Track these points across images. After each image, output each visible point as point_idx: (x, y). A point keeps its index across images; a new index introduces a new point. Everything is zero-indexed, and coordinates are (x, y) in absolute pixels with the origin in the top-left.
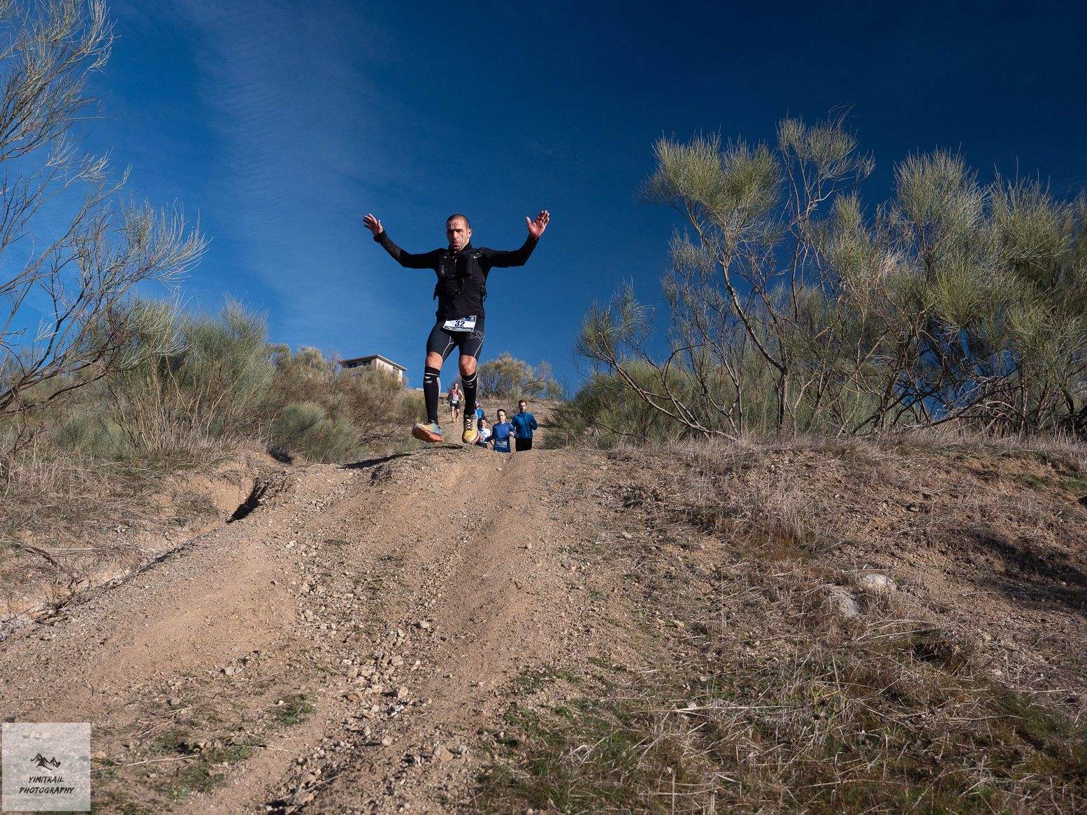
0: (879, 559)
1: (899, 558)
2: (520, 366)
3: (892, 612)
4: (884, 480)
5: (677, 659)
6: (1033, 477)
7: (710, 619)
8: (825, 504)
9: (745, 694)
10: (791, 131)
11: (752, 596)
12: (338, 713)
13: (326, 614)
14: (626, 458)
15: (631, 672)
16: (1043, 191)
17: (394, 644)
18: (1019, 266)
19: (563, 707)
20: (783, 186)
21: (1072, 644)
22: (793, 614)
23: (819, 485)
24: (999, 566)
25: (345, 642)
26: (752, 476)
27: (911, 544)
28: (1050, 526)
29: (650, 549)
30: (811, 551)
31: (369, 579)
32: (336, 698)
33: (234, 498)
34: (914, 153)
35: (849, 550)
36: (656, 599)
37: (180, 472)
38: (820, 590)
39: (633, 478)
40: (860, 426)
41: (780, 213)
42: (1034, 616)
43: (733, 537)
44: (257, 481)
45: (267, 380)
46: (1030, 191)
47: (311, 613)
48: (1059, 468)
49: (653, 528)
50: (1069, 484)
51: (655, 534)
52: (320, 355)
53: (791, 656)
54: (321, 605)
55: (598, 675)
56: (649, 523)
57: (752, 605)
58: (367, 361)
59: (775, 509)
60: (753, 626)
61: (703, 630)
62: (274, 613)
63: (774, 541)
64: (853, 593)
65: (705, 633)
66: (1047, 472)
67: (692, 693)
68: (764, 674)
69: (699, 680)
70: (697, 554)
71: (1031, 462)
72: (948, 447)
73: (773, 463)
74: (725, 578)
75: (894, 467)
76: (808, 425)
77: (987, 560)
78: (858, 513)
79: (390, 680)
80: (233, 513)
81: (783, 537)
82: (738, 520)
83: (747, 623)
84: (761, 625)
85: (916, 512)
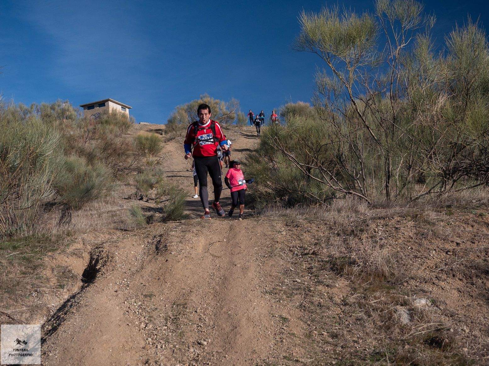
0: (426, 287)
1: (437, 285)
2: (216, 103)
3: (425, 320)
4: (436, 235)
7: (339, 329)
8: (403, 253)
10: (383, 4)
11: (361, 315)
14: (296, 226)
15: (302, 362)
22: (379, 323)
27: (444, 276)
29: (310, 289)
30: (392, 283)
31: (172, 318)
33: (81, 265)
35: (413, 282)
36: (314, 320)
37: (50, 254)
38: (392, 310)
40: (433, 188)
43: (353, 278)
44: (91, 254)
49: (312, 274)
53: (374, 347)
56: (310, 271)
57: (360, 320)
58: (102, 104)
60: (359, 332)
61: (336, 336)
63: (374, 279)
64: (408, 310)
70: (335, 290)
73: (377, 227)
74: (348, 304)
77: (483, 282)
78: (419, 258)
80: (82, 274)
81: (378, 276)
82: (356, 269)
83: (357, 330)
84: (363, 331)
85: (451, 255)
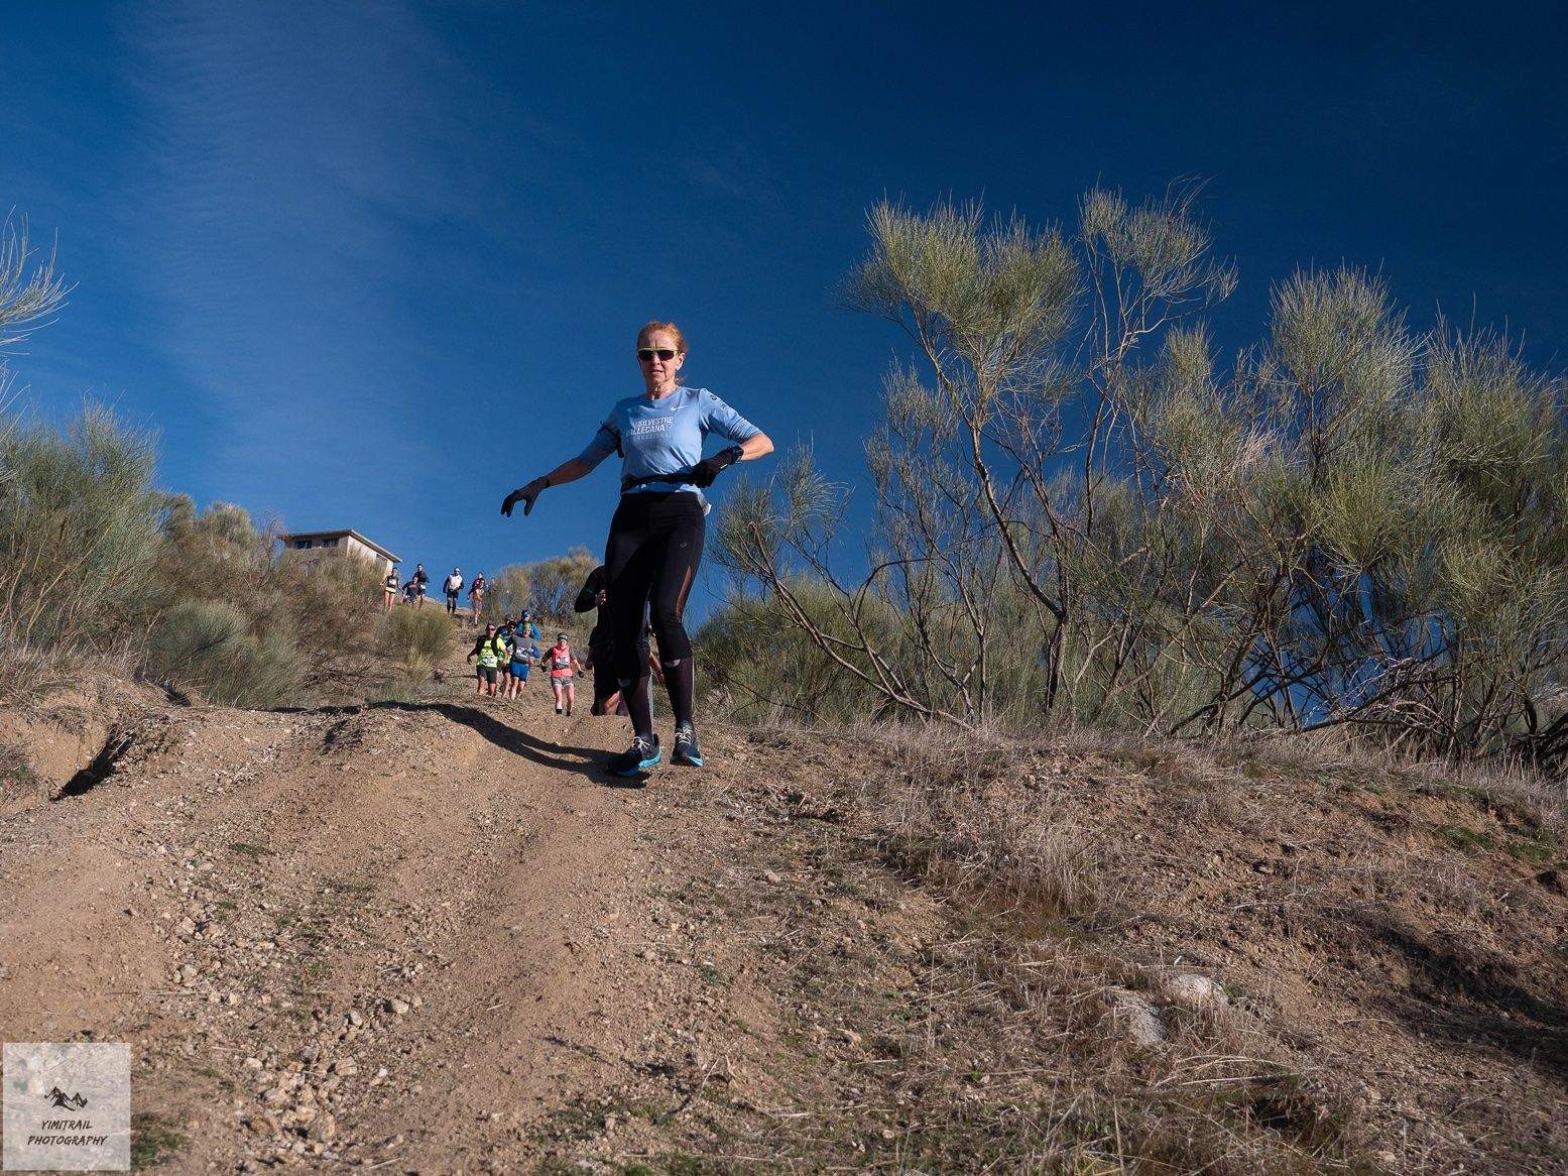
0: (1201, 950)
1: (1235, 951)
3: (1217, 1041)
4: (1219, 815)
5: (846, 1096)
6: (1466, 831)
7: (907, 1032)
8: (1118, 848)
9: (961, 1166)
10: (1101, 211)
11: (984, 998)
12: (231, 1151)
13: (221, 975)
14: (781, 743)
15: (762, 1114)
16: (1512, 352)
17: (342, 1038)
18: (1465, 475)
19: (638, 1167)
20: (1080, 303)
21: (1515, 1117)
22: (1051, 1033)
23: (1109, 816)
24: (1401, 976)
25: (253, 1027)
26: (996, 790)
27: (1256, 930)
28: (1488, 917)
29: (811, 903)
30: (1087, 927)
31: (306, 920)
32: (229, 1125)
33: (68, 756)
34: (1306, 267)
35: (1153, 930)
36: (816, 991)
38: (1098, 996)
39: (791, 778)
40: (1183, 723)
41: (1073, 348)
42: (1454, 1066)
43: (955, 893)
44: (113, 730)
45: (146, 552)
46: (1491, 352)
47: (194, 972)
48: (1507, 821)
49: (818, 867)
50: (1522, 848)
51: (821, 878)
52: (247, 520)
53: (1042, 1105)
54: (213, 959)
55: (705, 1115)
56: (813, 858)
57: (981, 1013)
58: (332, 539)
59: (1032, 851)
60: (981, 1049)
61: (894, 1051)
62: (127, 967)
63: (1025, 906)
64: (1154, 1004)
65: (897, 1055)
66: (1487, 825)
67: (867, 1158)
68: (995, 1132)
69: (882, 1135)
70: (892, 919)
71: (1462, 806)
72: (1329, 770)
73: (1034, 771)
74: (939, 962)
75: (1237, 795)
76: (1096, 712)
77: (1382, 966)
78: (1171, 868)
79: (331, 1100)
80: (64, 784)
81: (1042, 900)
82: (966, 865)
83: (971, 1044)
84: (994, 1048)
85: (1269, 874)
